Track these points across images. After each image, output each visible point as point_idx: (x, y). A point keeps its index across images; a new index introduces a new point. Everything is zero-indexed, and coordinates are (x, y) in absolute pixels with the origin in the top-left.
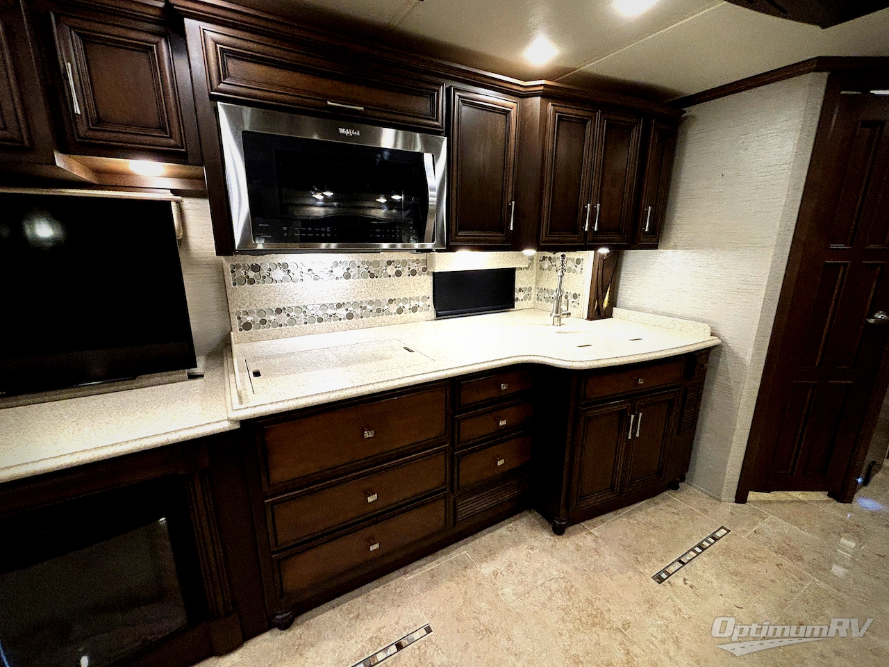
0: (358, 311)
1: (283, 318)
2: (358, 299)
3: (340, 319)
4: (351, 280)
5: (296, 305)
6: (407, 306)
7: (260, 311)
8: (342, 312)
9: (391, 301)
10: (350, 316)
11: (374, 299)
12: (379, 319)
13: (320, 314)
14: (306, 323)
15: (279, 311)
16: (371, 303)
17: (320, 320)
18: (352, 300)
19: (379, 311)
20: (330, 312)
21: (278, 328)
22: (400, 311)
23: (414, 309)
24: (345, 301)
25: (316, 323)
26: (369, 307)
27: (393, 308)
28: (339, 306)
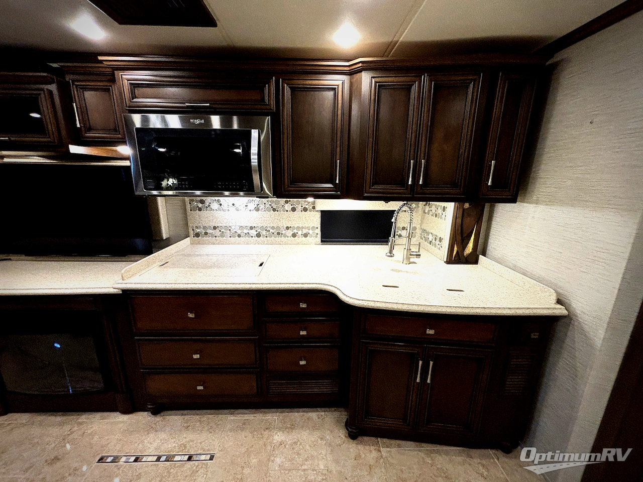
0: (264, 233)
1: (217, 233)
2: (265, 225)
3: (252, 237)
4: (260, 212)
5: (225, 225)
6: (300, 233)
7: (204, 228)
8: (253, 233)
9: (288, 228)
10: (258, 235)
11: (275, 225)
12: (278, 239)
13: (239, 232)
14: (230, 237)
15: (215, 228)
16: (273, 228)
17: (239, 236)
18: (260, 225)
19: (278, 234)
20: (246, 231)
21: (214, 238)
22: (294, 235)
23: (306, 235)
24: (256, 225)
25: (237, 237)
26: (271, 231)
27: (290, 233)
28: (251, 228)
